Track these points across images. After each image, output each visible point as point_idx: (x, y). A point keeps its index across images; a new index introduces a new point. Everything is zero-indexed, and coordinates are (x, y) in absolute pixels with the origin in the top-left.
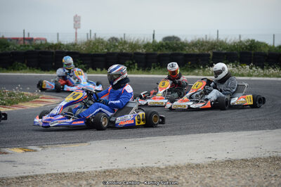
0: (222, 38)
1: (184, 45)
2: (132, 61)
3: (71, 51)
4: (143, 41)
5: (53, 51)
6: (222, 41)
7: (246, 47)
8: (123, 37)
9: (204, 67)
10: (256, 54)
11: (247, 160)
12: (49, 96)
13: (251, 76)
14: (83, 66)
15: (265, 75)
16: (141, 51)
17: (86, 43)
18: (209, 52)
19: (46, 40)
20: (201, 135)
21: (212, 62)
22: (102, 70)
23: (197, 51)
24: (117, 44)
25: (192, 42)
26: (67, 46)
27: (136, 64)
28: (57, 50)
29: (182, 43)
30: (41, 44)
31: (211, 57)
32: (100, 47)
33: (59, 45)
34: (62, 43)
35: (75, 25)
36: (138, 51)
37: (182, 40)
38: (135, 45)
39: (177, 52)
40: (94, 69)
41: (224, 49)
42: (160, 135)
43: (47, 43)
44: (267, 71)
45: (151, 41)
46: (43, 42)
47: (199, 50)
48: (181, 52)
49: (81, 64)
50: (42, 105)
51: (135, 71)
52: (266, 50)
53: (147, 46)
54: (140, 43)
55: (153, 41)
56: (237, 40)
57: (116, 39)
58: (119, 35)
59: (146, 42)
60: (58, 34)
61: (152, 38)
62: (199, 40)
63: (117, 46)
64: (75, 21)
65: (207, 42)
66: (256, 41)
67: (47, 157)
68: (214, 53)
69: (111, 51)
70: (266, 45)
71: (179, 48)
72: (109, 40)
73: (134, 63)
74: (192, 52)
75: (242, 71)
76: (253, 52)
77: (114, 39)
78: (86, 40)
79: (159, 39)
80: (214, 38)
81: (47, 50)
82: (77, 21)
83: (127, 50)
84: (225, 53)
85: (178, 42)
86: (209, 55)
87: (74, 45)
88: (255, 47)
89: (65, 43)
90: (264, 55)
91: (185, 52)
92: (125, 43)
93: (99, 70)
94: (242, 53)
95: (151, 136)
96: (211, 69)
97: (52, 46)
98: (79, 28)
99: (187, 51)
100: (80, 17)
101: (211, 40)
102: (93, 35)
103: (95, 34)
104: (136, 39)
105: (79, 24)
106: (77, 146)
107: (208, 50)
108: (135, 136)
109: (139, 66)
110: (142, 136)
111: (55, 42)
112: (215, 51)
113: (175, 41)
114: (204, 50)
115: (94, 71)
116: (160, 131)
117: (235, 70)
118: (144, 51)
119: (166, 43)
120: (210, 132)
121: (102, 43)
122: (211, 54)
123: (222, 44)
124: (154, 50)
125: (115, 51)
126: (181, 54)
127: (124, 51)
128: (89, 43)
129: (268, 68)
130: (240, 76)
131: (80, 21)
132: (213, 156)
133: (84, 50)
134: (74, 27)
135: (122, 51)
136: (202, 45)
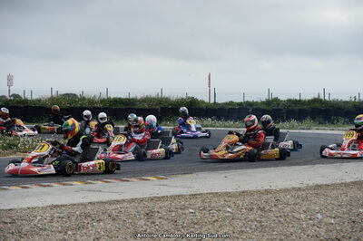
5: (22, 105)
7: (187, 103)
10: (196, 109)
16: (98, 106)
17: (50, 99)
18: (157, 107)
21: (160, 115)
25: (141, 98)
31: (159, 112)
38: (93, 100)
39: (129, 106)
41: (169, 105)
47: (148, 105)
48: (132, 107)
52: (203, 106)
53: (103, 101)
54: (97, 98)
59: (102, 98)
62: (147, 97)
63: (78, 102)
69: (72, 106)
70: (203, 102)
71: (130, 103)
74: (143, 107)
76: (193, 107)
81: (16, 105)
82: (10, 79)
83: (86, 105)
84: (171, 108)
88: (195, 103)
91: (136, 107)
97: (20, 102)
112: (162, 106)
114: (152, 105)
118: (101, 105)
121: (64, 99)
123: (167, 100)
124: (110, 105)
135: (81, 105)
136: (151, 101)
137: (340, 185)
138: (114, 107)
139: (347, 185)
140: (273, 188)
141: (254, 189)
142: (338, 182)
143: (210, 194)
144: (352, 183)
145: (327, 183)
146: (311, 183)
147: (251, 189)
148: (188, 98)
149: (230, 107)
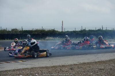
23: (36, 33)
25: (35, 30)
32: (5, 32)
36: (18, 33)
41: (45, 32)
45: (21, 30)
53: (20, 31)
68: (42, 34)
76: (54, 33)
86: (40, 34)
99: (33, 33)
101: (41, 30)
127: (13, 33)
135: (12, 33)
136: (38, 31)
137: (93, 63)
138: (24, 34)
139: (96, 63)
140: (66, 64)
141: (58, 65)
142: (93, 61)
143: (39, 67)
144: (98, 61)
145: (88, 62)
146: (82, 62)
147: (57, 65)
148: (52, 30)
149: (67, 33)
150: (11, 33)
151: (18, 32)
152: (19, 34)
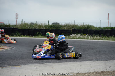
0: (76, 24)
1: (61, 26)
2: (40, 32)
3: (14, 28)
4: (44, 24)
5: (7, 28)
6: (76, 25)
7: (86, 27)
8: (36, 22)
9: (69, 35)
11: (85, 73)
12: (5, 46)
13: (88, 39)
14: (19, 34)
15: (93, 39)
16: (43, 28)
17: (20, 25)
18: (71, 29)
19: (4, 23)
20: (67, 63)
21: (72, 33)
22: (27, 36)
23: (66, 29)
24: (33, 25)
25: (64, 25)
26: (13, 26)
27: (41, 34)
28: (8, 27)
29: (60, 25)
30: (2, 25)
31: (72, 31)
32: (26, 27)
33: (9, 25)
34: (11, 24)
35: (16, 17)
37: (60, 24)
38: (41, 26)
39: (58, 29)
40: (24, 35)
41: (77, 28)
42: (50, 63)
43: (4, 25)
44: (94, 37)
45: (47, 24)
46: (3, 24)
47: (67, 28)
48: (59, 29)
49: (18, 33)
50: (2, 50)
51: (41, 36)
52: (94, 29)
53: (46, 26)
54: (43, 25)
55: (48, 24)
56: (82, 24)
57: (33, 23)
58: (34, 22)
59: (45, 25)
60: (9, 21)
61: (48, 23)
62: (67, 24)
63: (33, 26)
64: (16, 15)
65: (70, 25)
66: (90, 25)
67: (3, 71)
68: (73, 30)
69: (31, 28)
70: (94, 27)
71: (58, 27)
72: (30, 24)
73: (40, 33)
74: (64, 29)
75: (84, 37)
76: (88, 29)
77: (32, 23)
78: (20, 23)
79: (51, 24)
80: (73, 23)
81: (4, 27)
82: (17, 16)
83: (37, 28)
84: (77, 30)
85: (58, 25)
86: (71, 30)
87: (16, 25)
88: (89, 27)
89: (12, 25)
90: (93, 31)
91: (61, 29)
92: (37, 25)
93: (26, 36)
94: (84, 30)
95: (47, 63)
96: (72, 36)
97: (6, 26)
98: (18, 18)
99: (62, 28)
100: (18, 14)
101: (72, 24)
102: (23, 21)
103: (24, 21)
104: (41, 23)
105: (18, 17)
106: (16, 67)
107: (71, 28)
108: (40, 63)
109: (42, 34)
110: (43, 63)
111: (8, 24)
112: (73, 29)
113: (57, 25)
114: (69, 28)
115: (24, 36)
116: (50, 61)
117: (81, 37)
118: (45, 28)
119: (54, 25)
120: (71, 62)
121: (27, 25)
122: (72, 30)
124: (49, 28)
125: (33, 28)
126: (60, 30)
127: (36, 28)
128: (22, 25)
129: (94, 36)
130: (83, 39)
131: (18, 16)
132: (72, 72)
133: (20, 28)
134: (16, 18)
136: (68, 26)
138: (50, 29)
148: (86, 25)
149: (106, 29)
150: (34, 28)
151: (42, 27)
152: (44, 29)
